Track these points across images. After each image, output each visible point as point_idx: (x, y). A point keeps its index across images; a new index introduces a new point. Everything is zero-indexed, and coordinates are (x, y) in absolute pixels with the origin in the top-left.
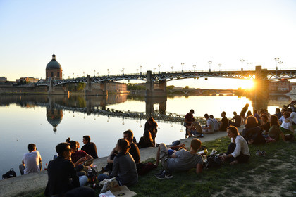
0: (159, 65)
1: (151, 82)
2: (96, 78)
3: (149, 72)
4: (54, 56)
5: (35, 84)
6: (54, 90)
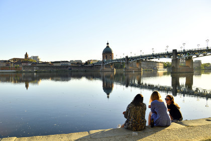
0: (184, 44)
1: (177, 59)
2: (132, 58)
3: (175, 51)
5: (93, 64)
6: (105, 68)
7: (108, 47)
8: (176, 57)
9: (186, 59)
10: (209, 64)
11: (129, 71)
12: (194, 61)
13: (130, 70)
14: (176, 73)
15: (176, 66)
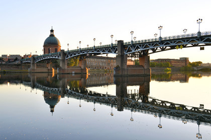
4: (52, 31)
6: (36, 68)
8: (122, 52)
9: (140, 56)
14: (121, 76)
15: (122, 65)
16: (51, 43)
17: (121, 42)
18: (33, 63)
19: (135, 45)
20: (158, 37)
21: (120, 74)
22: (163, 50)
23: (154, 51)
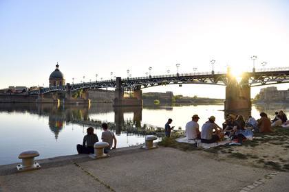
0: (128, 71)
1: (121, 89)
2: (75, 86)
4: (57, 66)
6: (43, 98)
7: (57, 70)
8: (120, 86)
9: (135, 90)
10: (181, 96)
11: (71, 102)
12: (143, 92)
13: (73, 101)
14: (119, 106)
15: (120, 97)
16: (56, 77)
17: (119, 79)
18: (41, 95)
19: (130, 81)
20: (148, 76)
21: (118, 104)
22: (152, 85)
23: (146, 86)
